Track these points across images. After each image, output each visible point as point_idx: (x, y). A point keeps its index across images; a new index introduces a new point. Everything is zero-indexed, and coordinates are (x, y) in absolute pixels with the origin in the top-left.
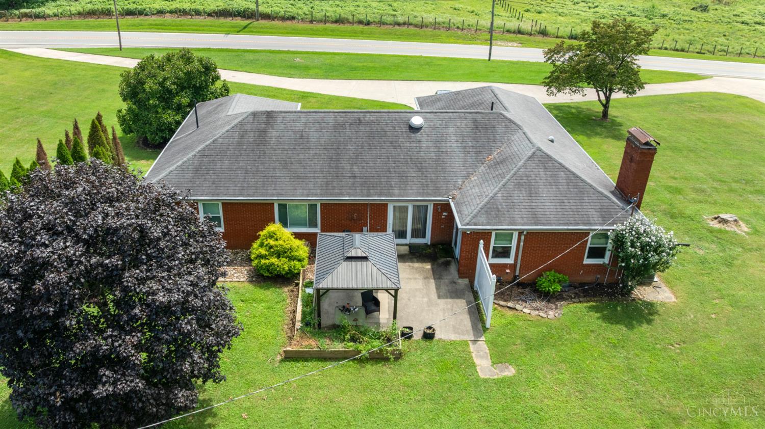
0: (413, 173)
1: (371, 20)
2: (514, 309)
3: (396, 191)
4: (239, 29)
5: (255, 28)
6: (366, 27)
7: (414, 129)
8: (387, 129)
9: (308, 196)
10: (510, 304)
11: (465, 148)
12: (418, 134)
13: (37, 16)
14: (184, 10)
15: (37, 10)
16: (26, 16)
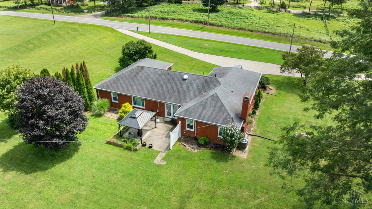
0: (175, 94)
1: (254, 30)
2: (185, 146)
3: (167, 100)
4: (198, 29)
5: (205, 28)
6: (250, 33)
7: (184, 80)
8: (175, 78)
9: (140, 96)
10: (185, 144)
11: (197, 89)
12: (184, 82)
13: (132, 17)
14: (182, 19)
15: (132, 15)
16: (129, 16)
